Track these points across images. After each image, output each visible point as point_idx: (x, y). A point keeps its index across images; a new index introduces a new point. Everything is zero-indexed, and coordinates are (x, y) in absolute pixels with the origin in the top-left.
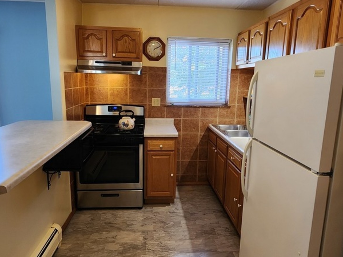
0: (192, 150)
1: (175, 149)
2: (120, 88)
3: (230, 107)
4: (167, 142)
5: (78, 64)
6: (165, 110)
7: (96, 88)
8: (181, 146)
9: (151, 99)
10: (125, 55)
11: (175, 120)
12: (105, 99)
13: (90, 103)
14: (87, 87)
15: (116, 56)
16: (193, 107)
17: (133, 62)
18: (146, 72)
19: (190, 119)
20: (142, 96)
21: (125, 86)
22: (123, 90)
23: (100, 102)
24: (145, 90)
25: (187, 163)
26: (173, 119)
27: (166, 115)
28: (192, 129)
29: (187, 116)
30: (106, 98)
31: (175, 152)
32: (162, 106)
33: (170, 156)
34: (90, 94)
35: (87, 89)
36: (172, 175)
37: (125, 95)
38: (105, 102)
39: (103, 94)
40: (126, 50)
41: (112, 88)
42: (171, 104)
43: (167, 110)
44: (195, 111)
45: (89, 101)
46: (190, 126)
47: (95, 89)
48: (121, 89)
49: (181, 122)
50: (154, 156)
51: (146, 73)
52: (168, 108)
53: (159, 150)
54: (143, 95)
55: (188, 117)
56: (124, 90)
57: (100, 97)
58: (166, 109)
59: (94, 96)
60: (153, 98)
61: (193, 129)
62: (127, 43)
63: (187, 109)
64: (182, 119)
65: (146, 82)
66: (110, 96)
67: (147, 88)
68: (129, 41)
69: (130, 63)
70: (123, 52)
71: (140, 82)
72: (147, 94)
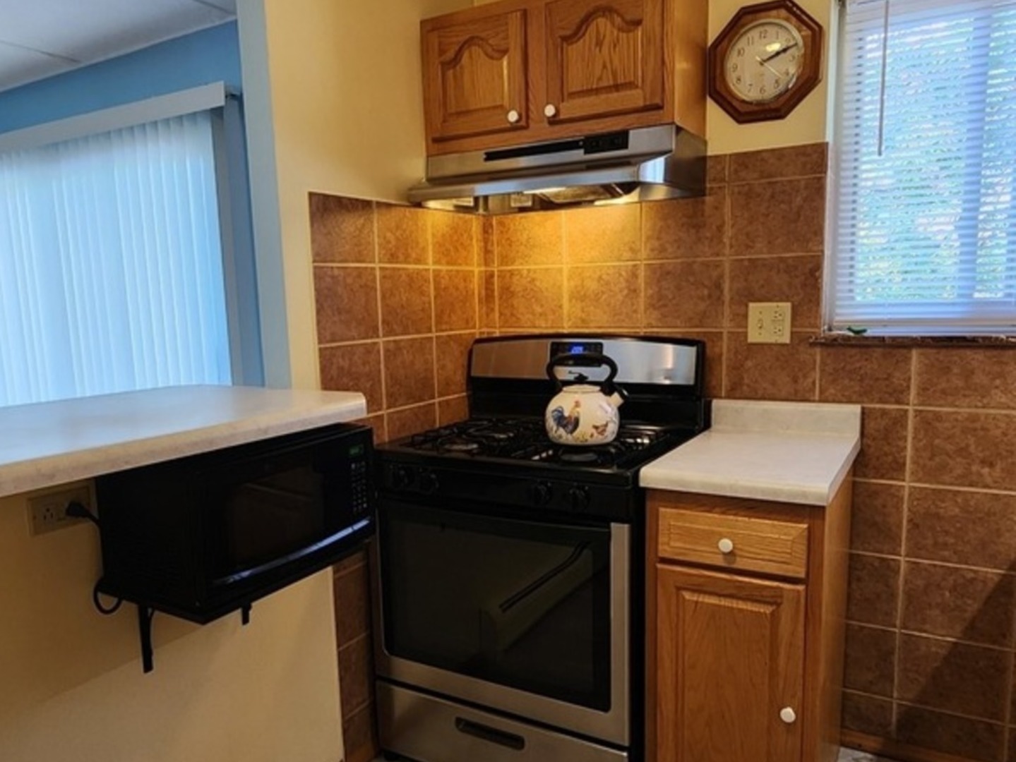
0: (972, 581)
1: (808, 573)
2: (608, 267)
4: (766, 528)
5: (430, 175)
6: (815, 361)
7: (518, 270)
8: (903, 552)
9: (743, 310)
11: (864, 414)
12: (551, 317)
13: (500, 332)
14: (489, 269)
15: (562, 117)
16: (980, 347)
17: (632, 133)
18: (723, 180)
19: (965, 411)
20: (702, 298)
21: (627, 255)
22: (620, 275)
23: (535, 327)
24: (718, 265)
25: (943, 652)
26: (857, 409)
27: (821, 386)
28: (974, 468)
29: (944, 392)
30: (554, 312)
31: (807, 589)
32: (798, 344)
33: (778, 605)
34: (501, 298)
35: (489, 278)
36: (788, 714)
37: (627, 296)
38: (552, 327)
39: (546, 294)
40: (600, 79)
41: (577, 268)
42: (850, 329)
43: (823, 363)
44: (997, 369)
45: (498, 325)
46: (963, 451)
47: (518, 277)
48: (611, 271)
49: (904, 427)
50: (694, 591)
51: (720, 188)
52: (831, 350)
53: (720, 561)
54: (706, 292)
55: (950, 399)
56: (624, 273)
57: (534, 306)
58: (818, 358)
59: (512, 306)
60: (751, 305)
61: (986, 470)
62: (606, 46)
63: (943, 355)
64: (910, 408)
65: (720, 228)
66: (570, 300)
67: (727, 260)
68: (615, 32)
69: (620, 139)
70: (597, 91)
71: (693, 231)
72: (726, 286)
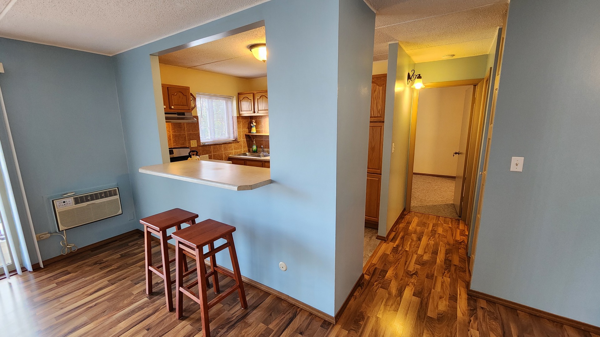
3: (238, 142)
9: (189, 142)
10: (181, 107)
16: (218, 145)
17: (185, 113)
19: (217, 153)
26: (208, 155)
27: (203, 153)
29: (215, 151)
32: (198, 146)
40: (180, 103)
42: (204, 144)
43: (202, 149)
44: (220, 147)
49: (212, 156)
52: (202, 147)
54: (183, 139)
60: (191, 141)
62: (181, 98)
63: (214, 146)
64: (212, 154)
65: (185, 128)
67: (186, 133)
68: (182, 96)
69: (183, 114)
70: (178, 105)
71: (180, 128)
72: (187, 138)
